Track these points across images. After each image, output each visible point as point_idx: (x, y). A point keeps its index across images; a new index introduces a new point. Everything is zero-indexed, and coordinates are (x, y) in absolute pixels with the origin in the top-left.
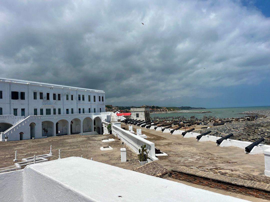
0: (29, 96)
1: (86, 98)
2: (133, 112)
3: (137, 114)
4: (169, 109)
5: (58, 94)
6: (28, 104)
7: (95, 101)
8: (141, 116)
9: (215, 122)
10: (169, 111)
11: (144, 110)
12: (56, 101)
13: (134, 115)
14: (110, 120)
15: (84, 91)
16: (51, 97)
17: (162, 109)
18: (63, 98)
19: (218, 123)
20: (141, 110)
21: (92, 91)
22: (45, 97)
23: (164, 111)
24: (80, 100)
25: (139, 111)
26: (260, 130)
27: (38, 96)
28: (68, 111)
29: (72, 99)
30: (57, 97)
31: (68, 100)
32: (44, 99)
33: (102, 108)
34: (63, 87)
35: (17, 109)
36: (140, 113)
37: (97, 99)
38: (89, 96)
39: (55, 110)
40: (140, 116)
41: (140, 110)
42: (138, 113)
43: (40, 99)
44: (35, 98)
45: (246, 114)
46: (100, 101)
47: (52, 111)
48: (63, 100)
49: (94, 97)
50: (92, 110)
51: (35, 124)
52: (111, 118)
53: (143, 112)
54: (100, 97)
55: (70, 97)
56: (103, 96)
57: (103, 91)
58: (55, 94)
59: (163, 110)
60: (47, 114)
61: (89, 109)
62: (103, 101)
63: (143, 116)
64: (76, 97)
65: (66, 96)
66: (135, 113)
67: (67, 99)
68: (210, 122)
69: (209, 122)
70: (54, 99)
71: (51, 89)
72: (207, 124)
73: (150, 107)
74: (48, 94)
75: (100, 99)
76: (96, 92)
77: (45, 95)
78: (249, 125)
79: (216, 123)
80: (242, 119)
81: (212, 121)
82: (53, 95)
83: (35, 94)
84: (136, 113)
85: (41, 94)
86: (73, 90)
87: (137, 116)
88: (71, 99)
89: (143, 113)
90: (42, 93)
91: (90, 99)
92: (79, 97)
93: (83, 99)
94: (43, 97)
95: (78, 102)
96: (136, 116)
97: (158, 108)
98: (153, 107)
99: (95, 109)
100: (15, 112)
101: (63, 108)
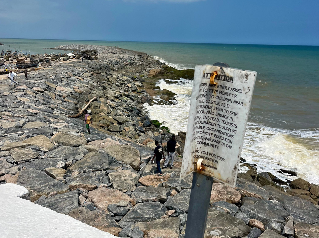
9: (19, 60)
19: (23, 63)
26: (115, 76)
45: (61, 49)
68: (8, 62)
69: (5, 62)
72: (3, 64)
78: (94, 67)
79: (21, 63)
80: (64, 58)
81: (10, 59)
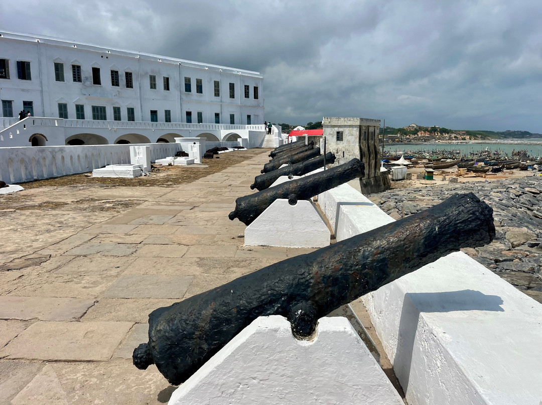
0: (42, 70)
1: (208, 88)
2: (327, 126)
3: (338, 133)
4: (473, 134)
5: (127, 73)
6: (42, 91)
7: (232, 96)
8: (349, 138)
10: (471, 139)
11: (358, 123)
12: (121, 89)
13: (330, 134)
14: (261, 144)
15: (201, 69)
16: (105, 77)
17: (453, 135)
18: (141, 83)
20: (349, 123)
21: (224, 70)
22: (87, 78)
23: (457, 138)
24: (190, 91)
25: (345, 126)
27: (68, 74)
28: (156, 115)
29: (167, 87)
30: (122, 80)
31: (155, 88)
32: (84, 82)
33: (255, 115)
34: (139, 55)
35: (11, 101)
36: (346, 132)
37: (239, 91)
38: (217, 85)
39: (117, 111)
40: (346, 137)
41: (346, 124)
42: (341, 130)
43: (75, 80)
44: (59, 77)
46: (248, 97)
47: (110, 113)
48: (140, 88)
49: (232, 86)
50: (225, 116)
51: (44, 136)
52: (266, 139)
53: (355, 129)
54: (247, 88)
55: (160, 83)
56: (257, 85)
57: (258, 73)
58: (117, 72)
59: (455, 137)
60: (95, 117)
61: (217, 115)
62: (256, 97)
63: (353, 139)
64: (176, 83)
65: (149, 79)
66: (333, 129)
67: (153, 86)
70: (113, 85)
71: (105, 57)
73: (426, 130)
74: (96, 72)
75: (248, 92)
76: (236, 73)
77: (87, 72)
82: (112, 74)
83: (59, 68)
84: (336, 129)
85: (76, 70)
86: (169, 65)
87: (339, 136)
88: (165, 86)
89: (356, 132)
90: (79, 67)
91: (218, 91)
92: (185, 84)
93: (200, 89)
94: (83, 76)
95: (184, 97)
96: (335, 136)
97: (444, 131)
98: (434, 130)
99: (232, 117)
100: (8, 109)
101: (141, 106)
